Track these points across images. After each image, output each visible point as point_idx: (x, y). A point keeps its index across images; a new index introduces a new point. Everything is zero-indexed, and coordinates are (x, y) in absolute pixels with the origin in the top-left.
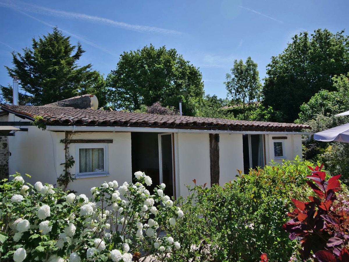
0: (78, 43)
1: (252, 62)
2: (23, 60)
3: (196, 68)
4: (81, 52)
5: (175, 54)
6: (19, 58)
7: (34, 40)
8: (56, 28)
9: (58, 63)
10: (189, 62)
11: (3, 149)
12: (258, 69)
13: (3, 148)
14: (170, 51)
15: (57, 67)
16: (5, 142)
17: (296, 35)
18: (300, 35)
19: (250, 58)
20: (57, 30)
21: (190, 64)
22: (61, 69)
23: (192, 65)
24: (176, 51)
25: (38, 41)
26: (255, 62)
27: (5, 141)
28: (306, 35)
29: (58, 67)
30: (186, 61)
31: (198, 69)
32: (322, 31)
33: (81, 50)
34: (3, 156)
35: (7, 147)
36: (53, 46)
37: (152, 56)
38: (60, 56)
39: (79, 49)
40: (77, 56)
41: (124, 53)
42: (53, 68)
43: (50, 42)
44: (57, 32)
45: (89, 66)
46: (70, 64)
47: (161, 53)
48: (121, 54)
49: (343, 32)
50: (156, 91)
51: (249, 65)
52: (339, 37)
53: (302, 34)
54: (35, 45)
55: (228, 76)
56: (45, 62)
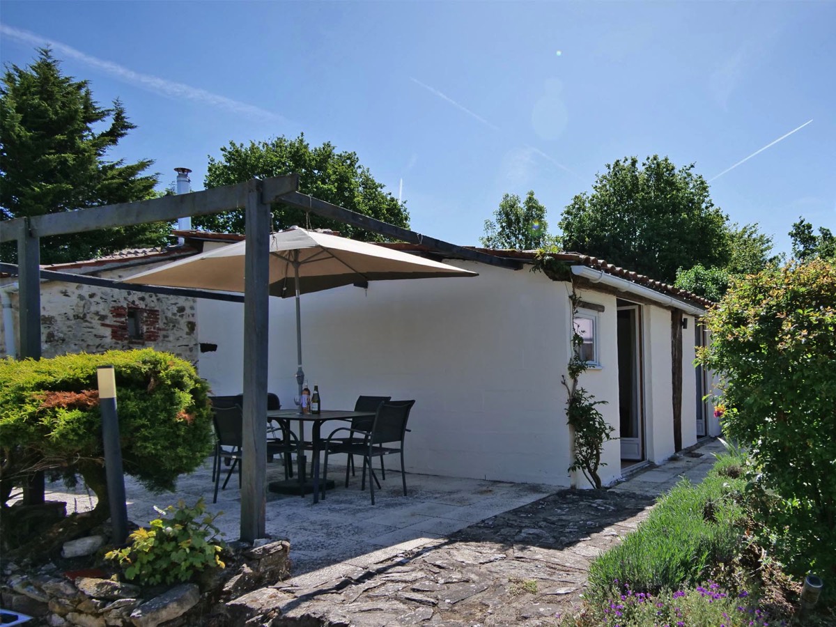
0: (116, 103)
1: (536, 202)
3: (400, 203)
4: (125, 127)
5: (355, 163)
8: (46, 52)
10: (384, 186)
11: (188, 336)
12: (547, 218)
13: (187, 334)
14: (341, 155)
15: (69, 155)
16: (191, 319)
17: (618, 161)
18: (624, 162)
19: (532, 194)
20: (49, 57)
21: (385, 191)
22: (83, 164)
23: (390, 194)
24: (357, 158)
26: (541, 204)
27: (191, 316)
28: (634, 162)
29: (73, 156)
30: (377, 182)
31: (404, 204)
32: (660, 159)
33: (125, 122)
34: (186, 350)
35: (195, 332)
37: (305, 161)
38: (71, 129)
39: (119, 117)
40: (113, 136)
41: (230, 145)
42: (58, 157)
43: (42, 87)
44: (49, 61)
45: (143, 166)
47: (325, 157)
48: (223, 147)
49: (692, 166)
51: (529, 209)
52: (686, 175)
53: (627, 160)
55: (489, 226)
56: (31, 138)
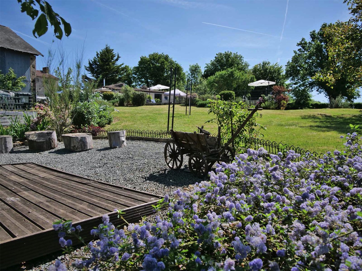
2: (92, 62)
4: (119, 58)
6: (91, 62)
7: (97, 52)
8: (107, 45)
9: (109, 64)
10: (176, 61)
15: (108, 66)
21: (177, 63)
22: (110, 67)
24: (169, 56)
25: (99, 53)
30: (174, 61)
36: (106, 55)
38: (109, 61)
39: (118, 56)
40: (117, 60)
42: (106, 67)
43: (105, 53)
44: (107, 47)
45: (123, 64)
46: (114, 64)
50: (156, 78)
54: (97, 54)
56: (103, 64)
